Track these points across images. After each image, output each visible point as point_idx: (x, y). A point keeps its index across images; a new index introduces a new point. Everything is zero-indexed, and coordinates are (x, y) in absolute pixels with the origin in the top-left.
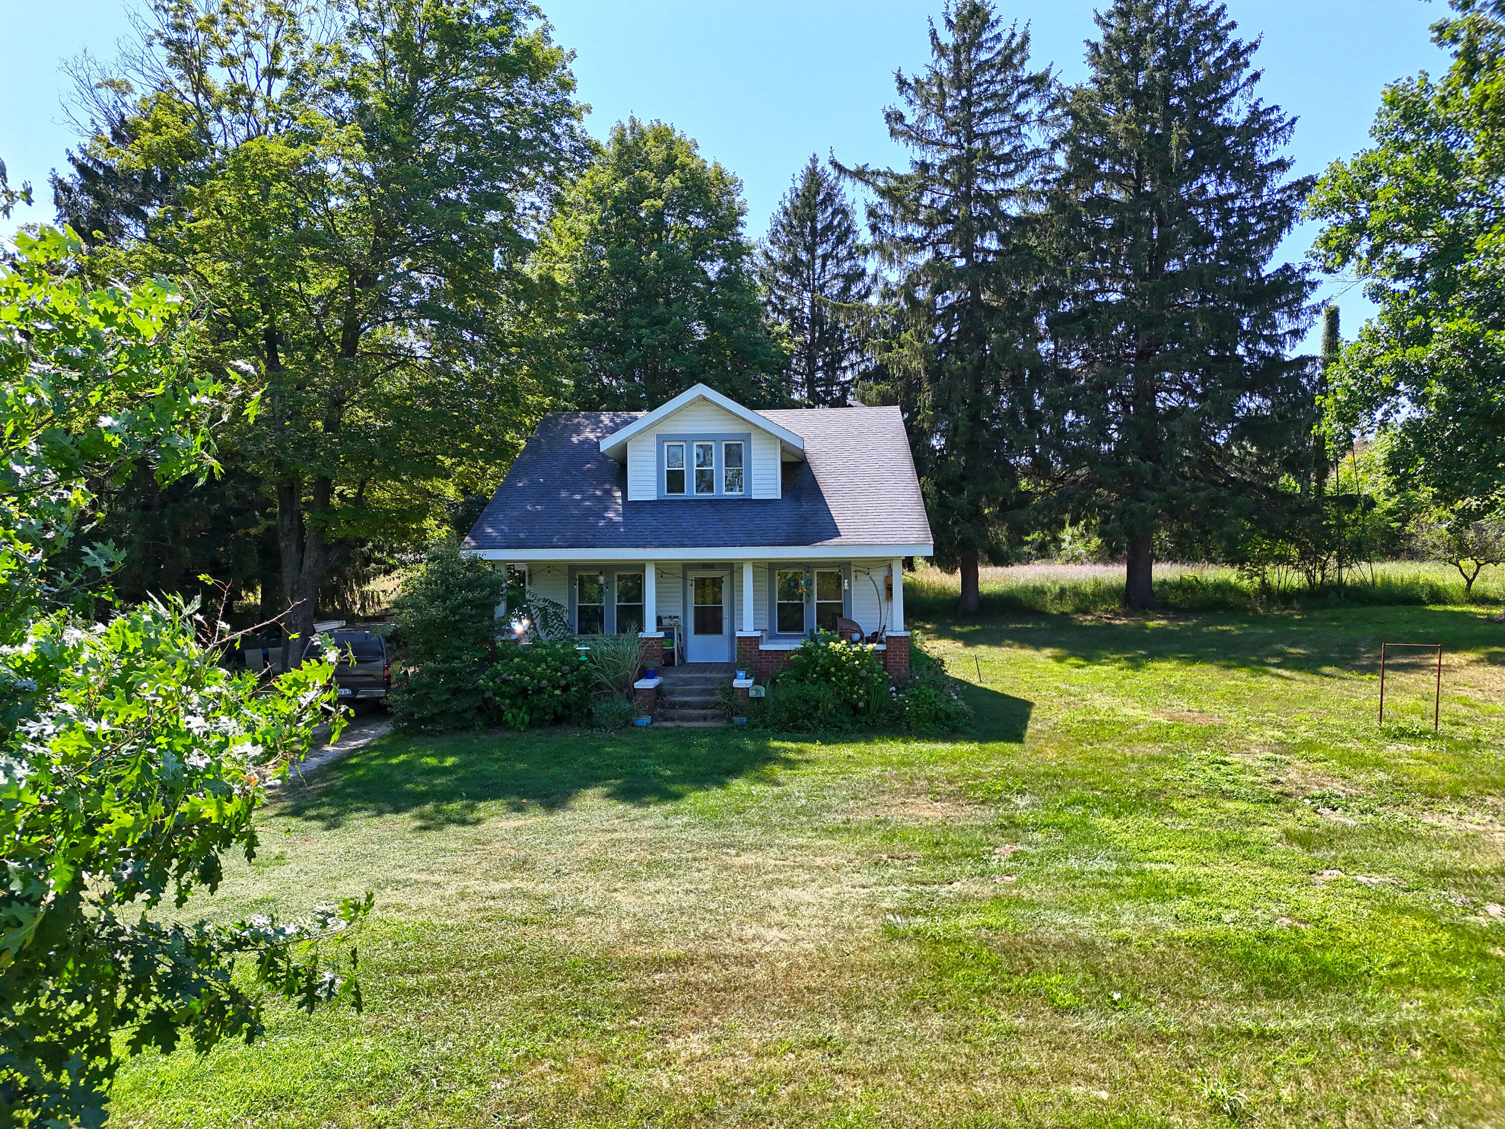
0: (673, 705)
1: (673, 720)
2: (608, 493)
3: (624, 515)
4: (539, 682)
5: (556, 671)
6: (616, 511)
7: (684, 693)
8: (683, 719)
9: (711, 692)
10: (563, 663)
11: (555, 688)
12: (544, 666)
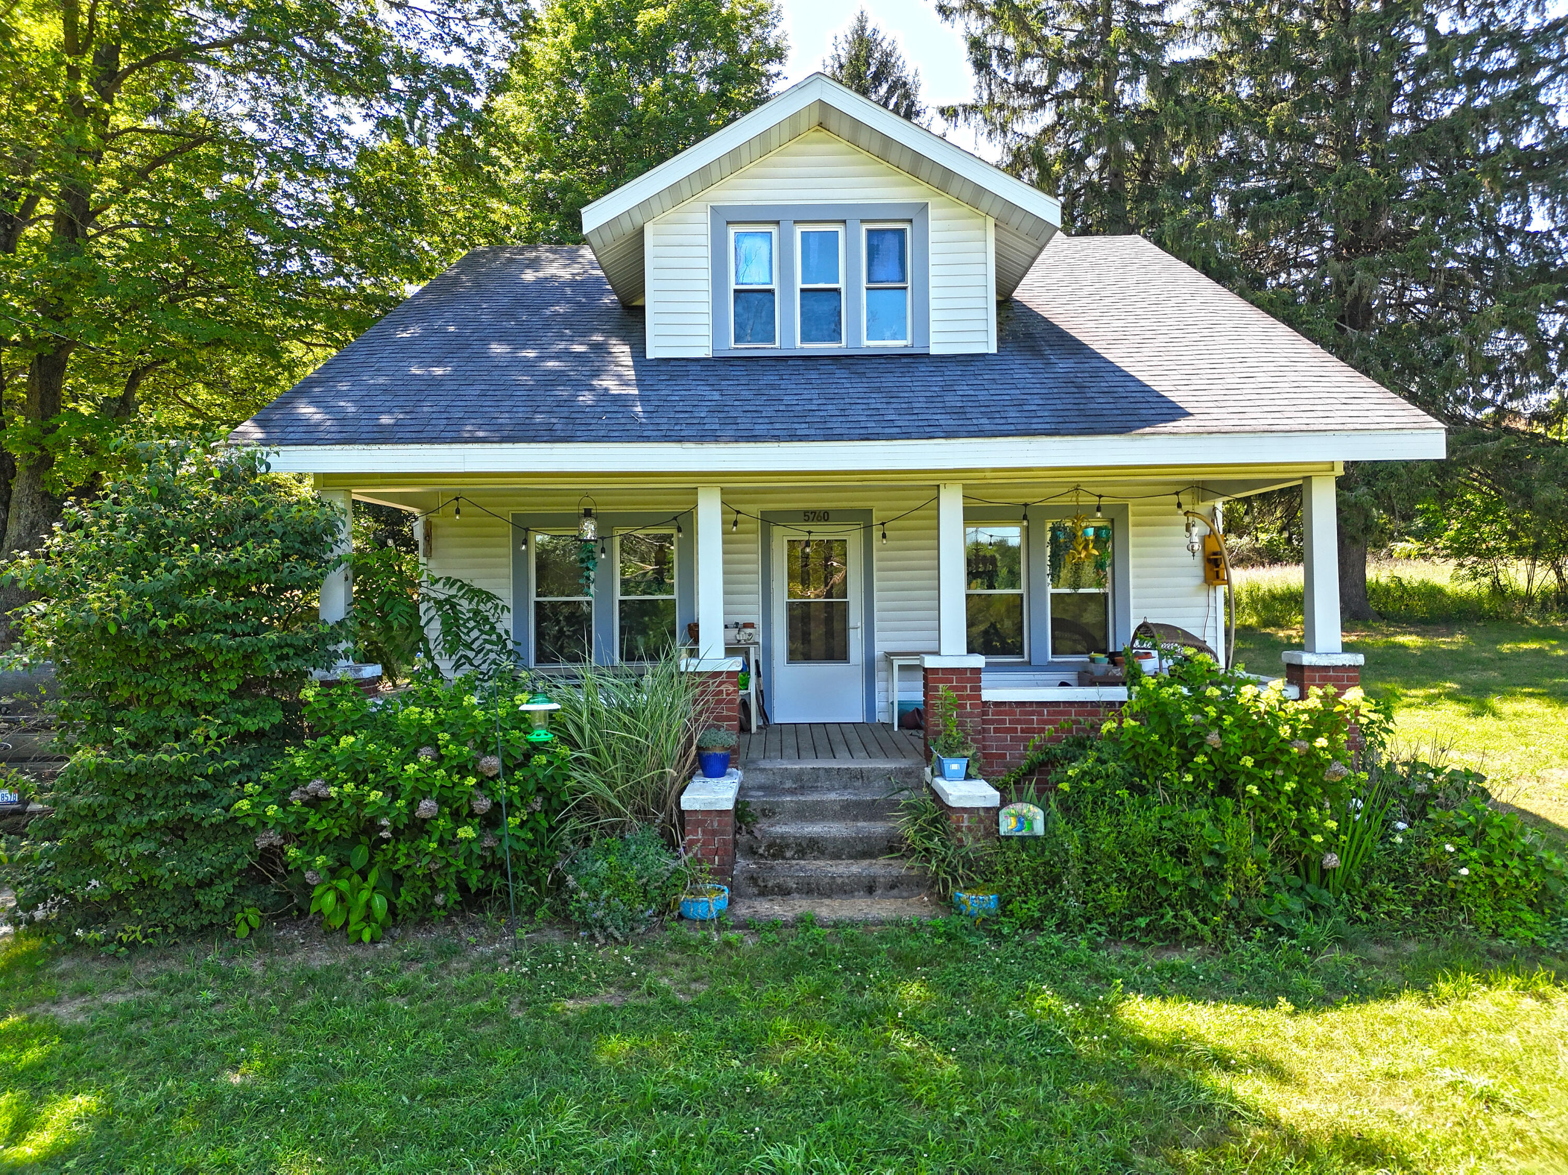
0: (778, 849)
1: (784, 892)
2: (600, 349)
3: (640, 383)
4: (412, 804)
5: (463, 770)
6: (619, 376)
7: (803, 813)
8: (810, 889)
9: (871, 811)
10: (483, 747)
11: (458, 818)
12: (425, 757)
